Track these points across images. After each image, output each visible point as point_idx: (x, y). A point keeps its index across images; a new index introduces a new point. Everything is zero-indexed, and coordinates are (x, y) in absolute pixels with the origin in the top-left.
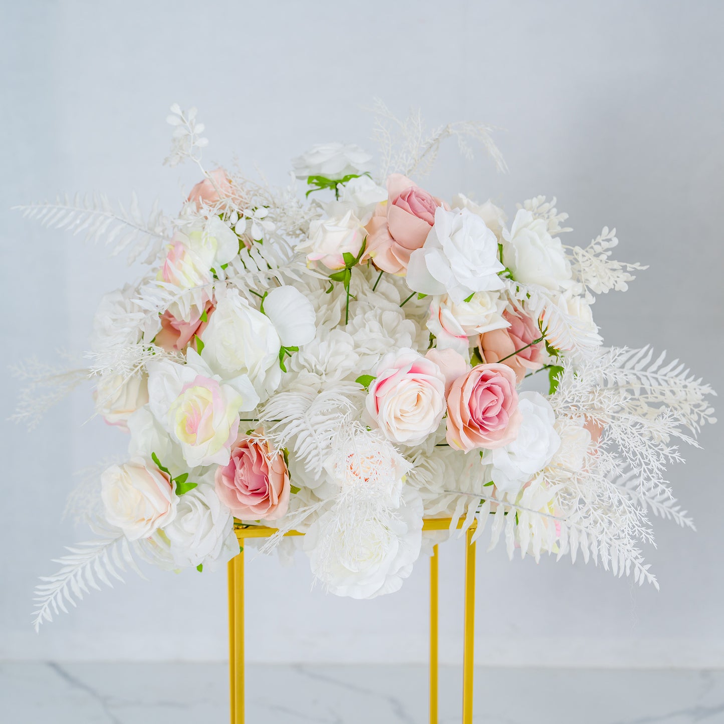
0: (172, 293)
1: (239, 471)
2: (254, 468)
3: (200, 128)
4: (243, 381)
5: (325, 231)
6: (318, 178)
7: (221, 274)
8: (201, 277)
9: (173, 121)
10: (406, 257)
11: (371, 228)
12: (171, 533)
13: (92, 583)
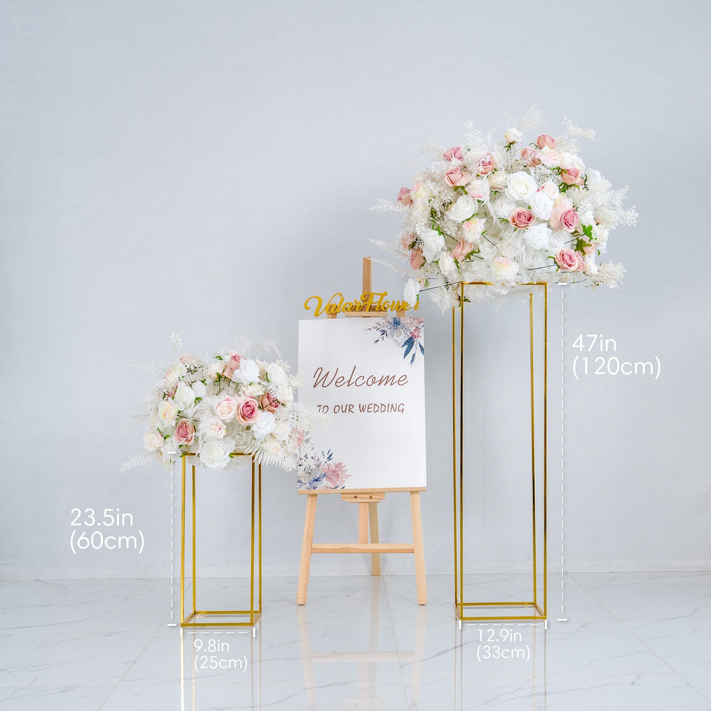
0: (165, 382)
1: (180, 430)
2: (184, 429)
3: (180, 340)
4: (181, 404)
5: (211, 366)
6: (219, 357)
7: (181, 379)
8: (175, 379)
9: (172, 338)
10: (232, 373)
11: (226, 367)
12: (162, 450)
13: (139, 464)
